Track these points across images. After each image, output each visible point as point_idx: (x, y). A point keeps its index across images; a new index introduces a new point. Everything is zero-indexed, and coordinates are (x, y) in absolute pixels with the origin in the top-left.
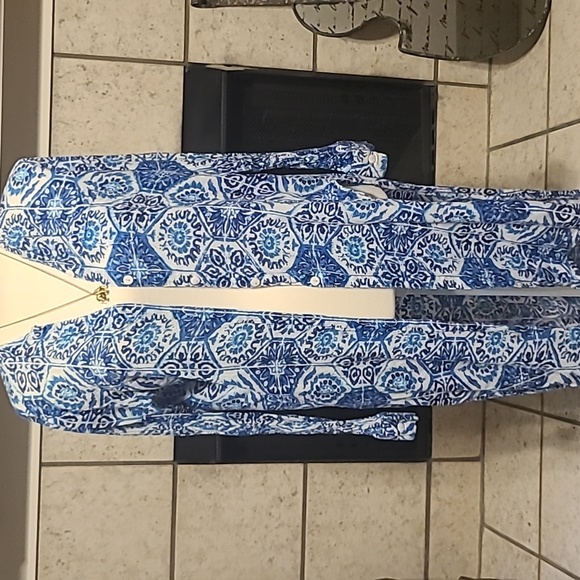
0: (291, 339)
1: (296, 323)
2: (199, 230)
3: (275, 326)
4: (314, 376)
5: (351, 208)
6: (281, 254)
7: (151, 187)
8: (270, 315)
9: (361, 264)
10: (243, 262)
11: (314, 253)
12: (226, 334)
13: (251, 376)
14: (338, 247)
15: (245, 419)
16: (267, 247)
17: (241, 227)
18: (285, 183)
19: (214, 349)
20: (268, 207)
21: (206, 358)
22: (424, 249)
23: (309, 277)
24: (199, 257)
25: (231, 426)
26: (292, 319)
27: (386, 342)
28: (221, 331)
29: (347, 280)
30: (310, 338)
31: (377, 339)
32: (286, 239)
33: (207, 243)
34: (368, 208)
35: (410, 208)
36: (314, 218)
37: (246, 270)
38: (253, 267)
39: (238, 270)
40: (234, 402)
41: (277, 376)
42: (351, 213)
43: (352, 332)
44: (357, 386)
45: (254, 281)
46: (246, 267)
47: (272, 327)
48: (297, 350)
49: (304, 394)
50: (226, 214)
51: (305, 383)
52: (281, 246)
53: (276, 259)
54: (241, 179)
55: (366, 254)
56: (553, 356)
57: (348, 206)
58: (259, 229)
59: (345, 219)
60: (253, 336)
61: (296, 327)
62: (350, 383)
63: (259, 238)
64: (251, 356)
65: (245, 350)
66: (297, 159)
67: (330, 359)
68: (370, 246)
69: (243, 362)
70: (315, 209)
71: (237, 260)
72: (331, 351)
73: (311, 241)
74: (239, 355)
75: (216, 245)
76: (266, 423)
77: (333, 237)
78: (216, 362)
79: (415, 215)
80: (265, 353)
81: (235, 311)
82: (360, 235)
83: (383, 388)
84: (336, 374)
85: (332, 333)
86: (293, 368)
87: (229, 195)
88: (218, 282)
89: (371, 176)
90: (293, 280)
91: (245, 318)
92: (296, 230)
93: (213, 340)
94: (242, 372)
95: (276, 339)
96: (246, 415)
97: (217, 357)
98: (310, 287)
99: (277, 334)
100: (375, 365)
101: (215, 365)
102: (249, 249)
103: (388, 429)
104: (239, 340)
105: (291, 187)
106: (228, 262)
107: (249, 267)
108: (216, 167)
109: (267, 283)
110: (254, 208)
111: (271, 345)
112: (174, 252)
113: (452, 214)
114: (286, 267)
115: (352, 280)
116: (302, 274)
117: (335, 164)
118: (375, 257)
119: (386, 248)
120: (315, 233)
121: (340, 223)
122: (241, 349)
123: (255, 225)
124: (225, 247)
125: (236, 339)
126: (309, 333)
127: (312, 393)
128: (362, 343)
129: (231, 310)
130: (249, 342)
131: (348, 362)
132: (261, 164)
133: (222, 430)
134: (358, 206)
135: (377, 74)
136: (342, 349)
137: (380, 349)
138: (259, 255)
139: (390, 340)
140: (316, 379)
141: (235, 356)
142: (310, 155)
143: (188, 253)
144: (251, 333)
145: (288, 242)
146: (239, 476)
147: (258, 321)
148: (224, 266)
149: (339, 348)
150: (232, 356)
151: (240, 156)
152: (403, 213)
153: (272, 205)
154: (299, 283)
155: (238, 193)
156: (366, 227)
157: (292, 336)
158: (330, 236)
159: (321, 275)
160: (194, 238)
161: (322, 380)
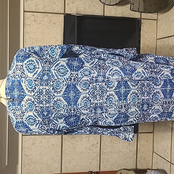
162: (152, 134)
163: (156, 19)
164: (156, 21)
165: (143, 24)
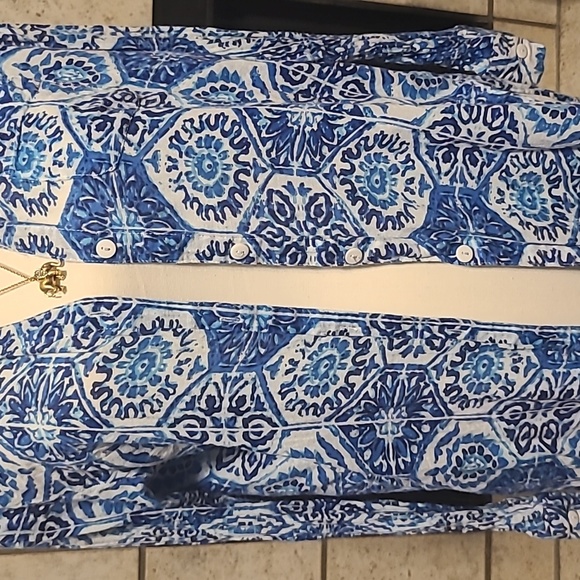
0: (420, 367)
1: (427, 334)
2: (246, 152)
3: (391, 341)
4: (454, 439)
5: (533, 116)
6: (400, 201)
7: (145, 76)
8: (379, 320)
10: (329, 216)
11: (458, 202)
12: (298, 357)
14: (500, 192)
15: (309, 512)
16: (373, 188)
17: (325, 149)
19: (274, 387)
21: (260, 406)
23: (454, 246)
24: (247, 204)
25: (285, 525)
26: (420, 327)
28: (288, 352)
29: (521, 252)
30: (453, 364)
32: (409, 174)
33: (262, 177)
36: (464, 133)
38: (348, 226)
39: (321, 232)
40: (286, 484)
41: (389, 439)
42: (531, 125)
45: (352, 253)
46: (334, 227)
51: (438, 453)
52: (400, 188)
53: (392, 211)
55: (548, 206)
58: (359, 155)
60: (348, 361)
61: (429, 342)
62: (515, 451)
63: (358, 172)
64: (345, 401)
65: (333, 388)
67: (488, 406)
68: (555, 192)
69: (328, 412)
73: (453, 180)
74: (322, 398)
75: (278, 182)
80: (372, 394)
81: (314, 311)
83: (571, 460)
84: (493, 435)
85: (492, 354)
86: (419, 424)
87: (291, 96)
88: (283, 255)
90: (424, 251)
91: (333, 327)
92: (426, 158)
93: (274, 369)
94: (325, 433)
96: (311, 504)
97: (281, 404)
99: (393, 357)
102: (341, 191)
104: (322, 370)
107: (341, 227)
109: (375, 258)
111: (383, 379)
112: (197, 194)
116: (440, 240)
118: (564, 211)
123: (352, 145)
124: (296, 186)
125: (316, 367)
129: (306, 311)
130: (342, 374)
132: (339, 50)
138: (360, 204)
141: (315, 400)
142: (419, 40)
143: (225, 197)
145: (412, 180)
147: (356, 331)
148: (294, 225)
150: (310, 401)
154: (436, 258)
156: (551, 156)
158: (486, 170)
159: (473, 242)
160: (236, 168)
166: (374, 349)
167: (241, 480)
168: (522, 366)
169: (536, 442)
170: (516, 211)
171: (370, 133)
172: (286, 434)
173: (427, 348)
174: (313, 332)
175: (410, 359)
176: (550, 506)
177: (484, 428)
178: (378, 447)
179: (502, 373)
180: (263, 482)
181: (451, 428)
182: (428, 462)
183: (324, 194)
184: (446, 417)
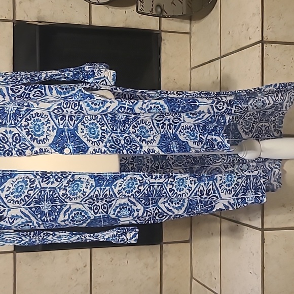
0: (53, 188)
1: (56, 177)
3: (43, 180)
4: (70, 210)
5: (88, 105)
6: (45, 135)
8: (39, 173)
9: (96, 140)
10: (20, 140)
11: (67, 134)
12: (10, 186)
13: (29, 212)
14: (82, 129)
16: (36, 131)
17: (19, 119)
18: (51, 90)
20: (35, 105)
22: (136, 129)
23: (63, 148)
25: (23, 240)
26: (54, 175)
27: (113, 187)
28: (7, 184)
29: (88, 150)
30: (65, 186)
31: (108, 186)
32: (48, 125)
34: (99, 105)
35: (125, 104)
36: (65, 112)
37: (22, 146)
38: (27, 143)
39: (17, 146)
40: (25, 225)
41: (46, 211)
42: (88, 108)
43: (92, 182)
44: (98, 215)
45: (28, 152)
46: (22, 144)
47: (41, 180)
48: (57, 194)
49: (64, 221)
50: (8, 111)
51: (65, 215)
52: (45, 130)
53: (42, 138)
54: (21, 88)
55: (100, 133)
56: (216, 192)
57: (86, 104)
58: (31, 119)
59: (85, 112)
60: (28, 186)
61: (56, 180)
62: (93, 214)
63: (30, 125)
64: (27, 200)
65: (23, 196)
66: (59, 75)
68: (103, 128)
69: (23, 203)
70: (65, 106)
71: (16, 139)
72: (79, 194)
73: (64, 126)
74: (20, 198)
76: (45, 237)
77: (78, 123)
78: (6, 204)
79: (128, 109)
80: (37, 197)
81: (16, 171)
82: (95, 121)
84: (84, 209)
85: (79, 183)
86: (56, 206)
87: (13, 98)
88: (4, 153)
89: (106, 85)
90: (53, 151)
91: (23, 176)
92: (55, 119)
94: (23, 210)
95: (44, 188)
96: (32, 233)
97: (6, 201)
98: (64, 155)
99: (44, 185)
100: (108, 203)
101: (5, 206)
102: (24, 132)
103: (121, 238)
104: (19, 190)
105: (54, 92)
106: (11, 140)
107: (24, 144)
108: (6, 81)
109: (36, 153)
110: (26, 106)
111: (41, 192)
113: (151, 107)
114: (48, 143)
115: (91, 150)
116: (59, 147)
117: (84, 78)
118: (105, 135)
119: (113, 129)
120: (67, 121)
121: (82, 115)
122: (21, 195)
123: (28, 117)
124: (8, 131)
125: (17, 189)
126: (65, 184)
127: (69, 221)
128: (98, 188)
129: (13, 171)
130: (26, 191)
131: (92, 201)
132: (36, 78)
133: (17, 243)
134: (92, 104)
135: (127, 27)
136: (86, 192)
137: (110, 192)
138: (30, 136)
139: (115, 186)
140: (72, 212)
141: (17, 199)
142: (67, 72)
144: (27, 185)
145: (49, 127)
146: (53, 258)
147: (31, 177)
148: (8, 143)
149: (84, 192)
150: (15, 199)
151: (23, 73)
152: (121, 108)
153: (38, 104)
154: (57, 153)
155: (19, 96)
156: (100, 117)
157: (54, 185)
158: (76, 122)
159: (71, 147)
161: (76, 212)
162: (189, 244)
163: (188, 31)
164: (188, 36)
165: (164, 40)
166: (37, 182)
167: (9, 225)
168: (89, 186)
169: (101, 210)
170: (87, 136)
171: (33, 113)
172: (9, 210)
173: (55, 182)
174: (16, 177)
175: (50, 185)
176: (119, 232)
177: (80, 207)
178: (43, 213)
179: (82, 189)
180: (16, 225)
181: (68, 207)
182: (61, 218)
183: (18, 133)
184: (65, 203)
